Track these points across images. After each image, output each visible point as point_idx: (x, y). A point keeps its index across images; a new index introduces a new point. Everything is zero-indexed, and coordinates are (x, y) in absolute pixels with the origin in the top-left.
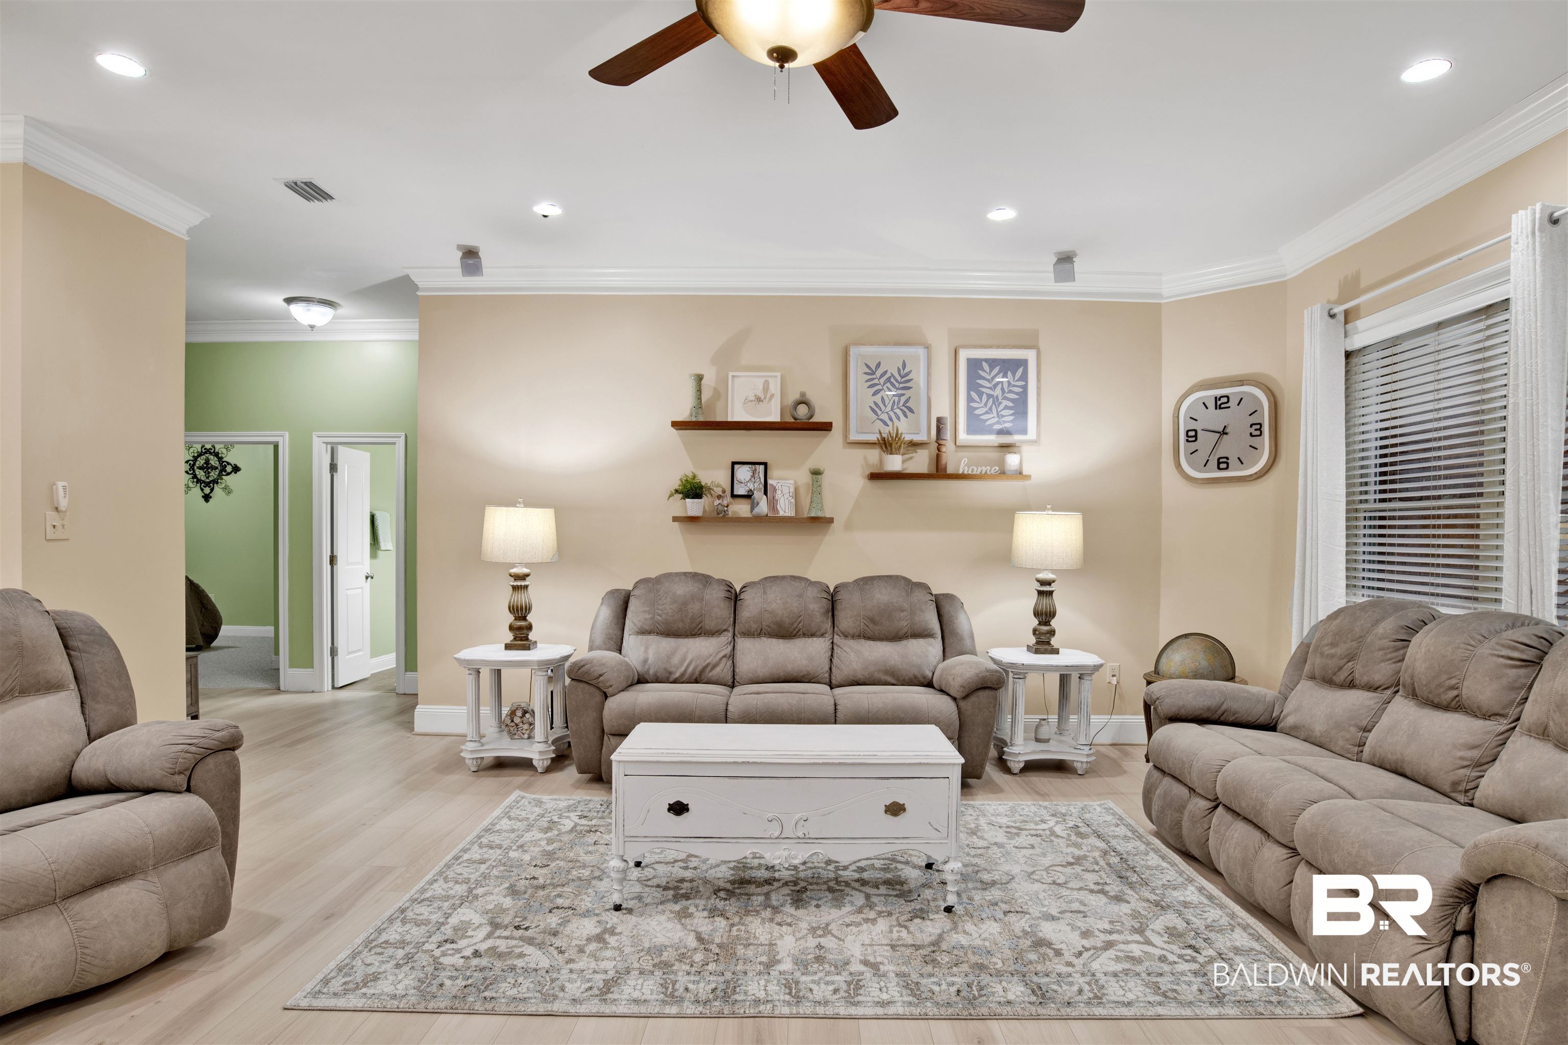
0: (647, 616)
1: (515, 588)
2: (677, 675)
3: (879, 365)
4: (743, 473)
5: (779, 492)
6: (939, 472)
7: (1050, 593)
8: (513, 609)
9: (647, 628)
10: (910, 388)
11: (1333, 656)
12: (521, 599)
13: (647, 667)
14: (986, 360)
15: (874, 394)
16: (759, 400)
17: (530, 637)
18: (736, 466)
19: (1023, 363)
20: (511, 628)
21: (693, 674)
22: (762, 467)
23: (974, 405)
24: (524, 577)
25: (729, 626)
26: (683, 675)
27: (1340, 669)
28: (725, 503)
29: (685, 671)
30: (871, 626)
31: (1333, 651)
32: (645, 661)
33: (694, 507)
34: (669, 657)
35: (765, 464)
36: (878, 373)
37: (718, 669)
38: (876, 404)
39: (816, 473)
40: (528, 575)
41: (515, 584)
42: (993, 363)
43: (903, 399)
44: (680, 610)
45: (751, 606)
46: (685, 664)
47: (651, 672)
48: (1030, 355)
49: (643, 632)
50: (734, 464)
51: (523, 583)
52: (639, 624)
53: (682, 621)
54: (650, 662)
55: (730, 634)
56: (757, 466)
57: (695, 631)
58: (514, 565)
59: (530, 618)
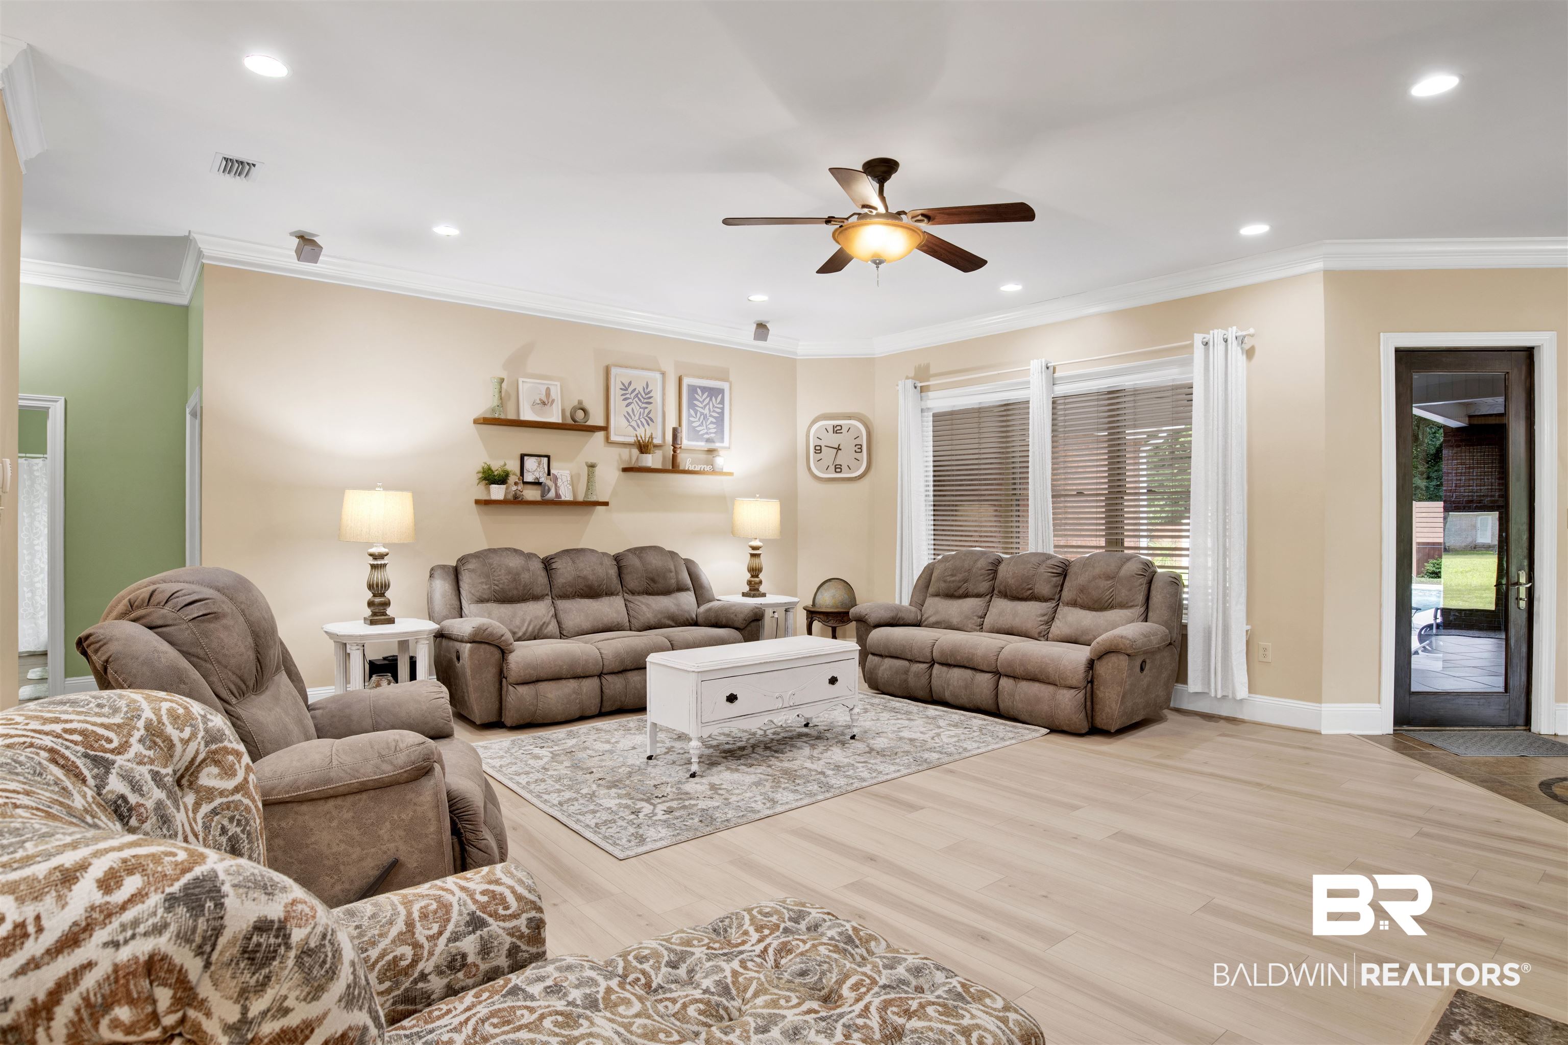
0: (479, 587)
1: (374, 567)
2: (520, 634)
3: (630, 383)
4: (530, 463)
5: (559, 480)
6: (674, 467)
7: (758, 555)
8: (374, 587)
9: (485, 596)
10: (651, 403)
11: (953, 581)
12: (378, 576)
14: (700, 387)
15: (627, 406)
16: (544, 403)
17: (388, 613)
18: (525, 458)
19: (721, 391)
21: (533, 632)
22: (546, 459)
23: (692, 419)
24: (382, 556)
25: (548, 591)
26: (524, 634)
27: (959, 588)
28: (518, 487)
29: (528, 630)
30: (652, 584)
31: (953, 579)
33: (497, 492)
34: (511, 621)
35: (548, 457)
36: (630, 390)
37: (549, 626)
38: (628, 413)
39: (592, 466)
40: (387, 554)
41: (375, 562)
42: (704, 389)
43: (647, 411)
44: (515, 580)
45: (558, 574)
46: (526, 625)
48: (725, 386)
49: (477, 601)
50: (522, 455)
51: (382, 562)
52: (478, 594)
53: (517, 589)
55: (550, 598)
56: (542, 458)
57: (526, 596)
58: (371, 545)
59: (388, 594)
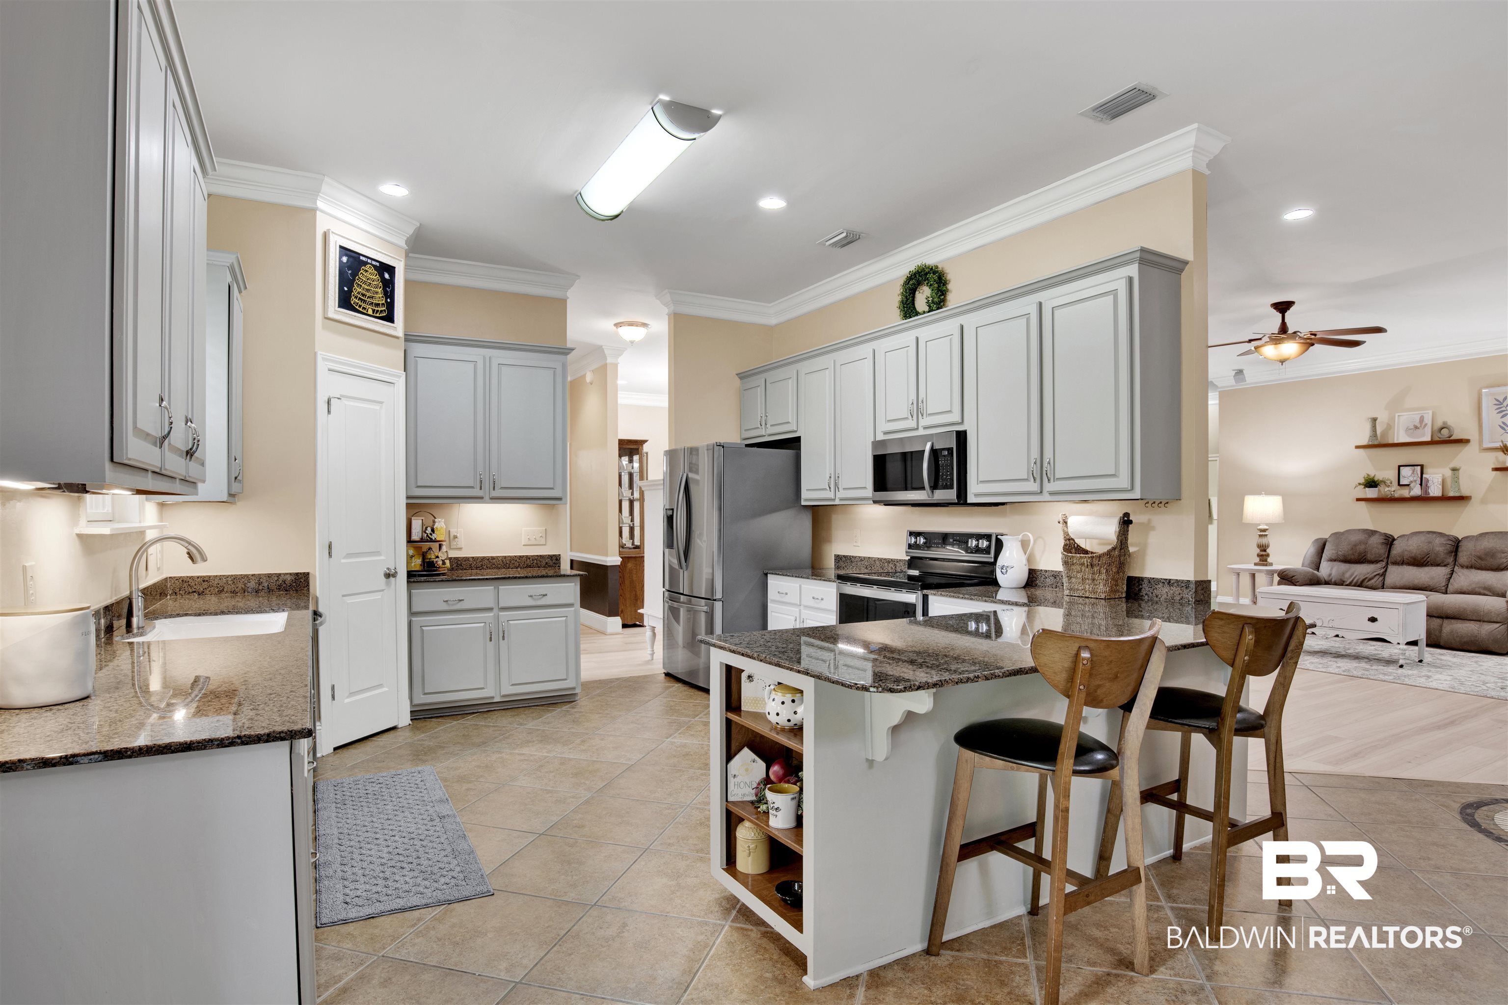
0: (1334, 552)
1: (1260, 536)
2: (1348, 583)
3: (1505, 398)
4: (1405, 471)
5: (1430, 482)
8: (1259, 546)
9: (1333, 558)
12: (1264, 541)
13: (1330, 578)
15: (1503, 417)
16: (1416, 428)
17: (1268, 560)
18: (1401, 468)
20: (1258, 555)
22: (1419, 468)
24: (1265, 530)
25: (1384, 558)
26: (1351, 583)
28: (1393, 489)
29: (1353, 580)
30: (1479, 561)
32: (1330, 575)
33: (1372, 493)
34: (1344, 574)
35: (1421, 466)
36: (1506, 403)
37: (1373, 581)
38: (1503, 423)
39: (1455, 470)
40: (1267, 530)
41: (1260, 534)
44: (1352, 549)
45: (1397, 549)
46: (1353, 577)
47: (1333, 580)
49: (1331, 560)
50: (1399, 467)
51: (1266, 533)
52: (1329, 556)
53: (1353, 555)
54: (1332, 575)
55: (1384, 564)
56: (1416, 467)
57: (1361, 559)
58: (1259, 525)
59: (1268, 551)
